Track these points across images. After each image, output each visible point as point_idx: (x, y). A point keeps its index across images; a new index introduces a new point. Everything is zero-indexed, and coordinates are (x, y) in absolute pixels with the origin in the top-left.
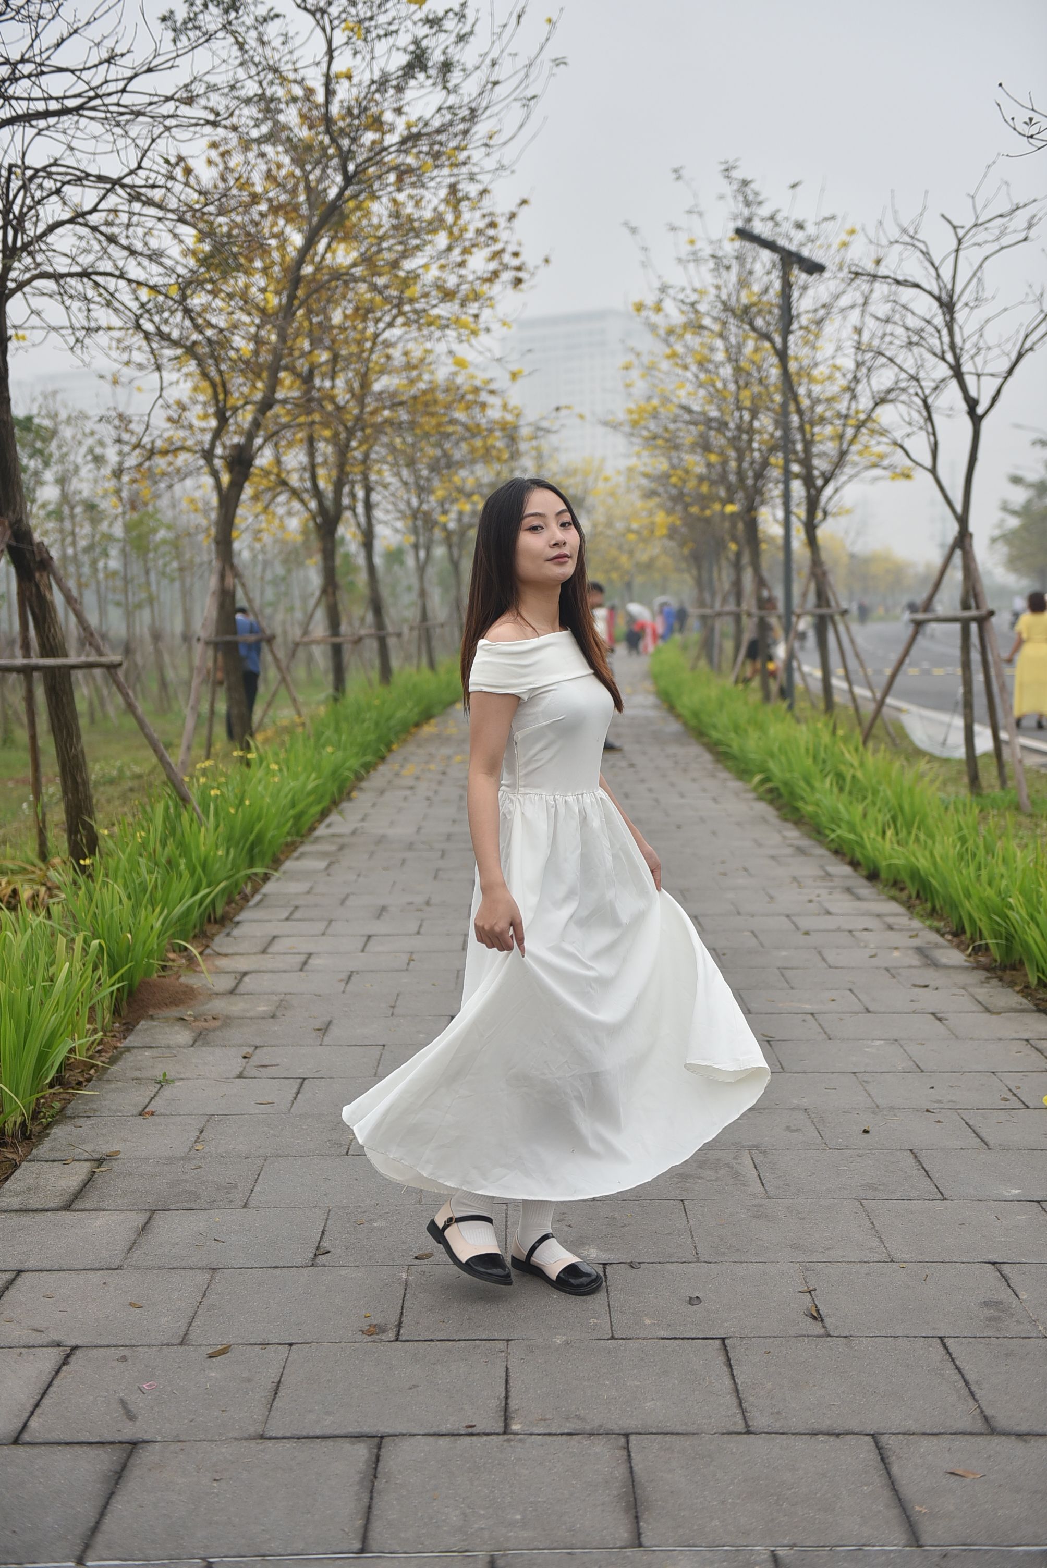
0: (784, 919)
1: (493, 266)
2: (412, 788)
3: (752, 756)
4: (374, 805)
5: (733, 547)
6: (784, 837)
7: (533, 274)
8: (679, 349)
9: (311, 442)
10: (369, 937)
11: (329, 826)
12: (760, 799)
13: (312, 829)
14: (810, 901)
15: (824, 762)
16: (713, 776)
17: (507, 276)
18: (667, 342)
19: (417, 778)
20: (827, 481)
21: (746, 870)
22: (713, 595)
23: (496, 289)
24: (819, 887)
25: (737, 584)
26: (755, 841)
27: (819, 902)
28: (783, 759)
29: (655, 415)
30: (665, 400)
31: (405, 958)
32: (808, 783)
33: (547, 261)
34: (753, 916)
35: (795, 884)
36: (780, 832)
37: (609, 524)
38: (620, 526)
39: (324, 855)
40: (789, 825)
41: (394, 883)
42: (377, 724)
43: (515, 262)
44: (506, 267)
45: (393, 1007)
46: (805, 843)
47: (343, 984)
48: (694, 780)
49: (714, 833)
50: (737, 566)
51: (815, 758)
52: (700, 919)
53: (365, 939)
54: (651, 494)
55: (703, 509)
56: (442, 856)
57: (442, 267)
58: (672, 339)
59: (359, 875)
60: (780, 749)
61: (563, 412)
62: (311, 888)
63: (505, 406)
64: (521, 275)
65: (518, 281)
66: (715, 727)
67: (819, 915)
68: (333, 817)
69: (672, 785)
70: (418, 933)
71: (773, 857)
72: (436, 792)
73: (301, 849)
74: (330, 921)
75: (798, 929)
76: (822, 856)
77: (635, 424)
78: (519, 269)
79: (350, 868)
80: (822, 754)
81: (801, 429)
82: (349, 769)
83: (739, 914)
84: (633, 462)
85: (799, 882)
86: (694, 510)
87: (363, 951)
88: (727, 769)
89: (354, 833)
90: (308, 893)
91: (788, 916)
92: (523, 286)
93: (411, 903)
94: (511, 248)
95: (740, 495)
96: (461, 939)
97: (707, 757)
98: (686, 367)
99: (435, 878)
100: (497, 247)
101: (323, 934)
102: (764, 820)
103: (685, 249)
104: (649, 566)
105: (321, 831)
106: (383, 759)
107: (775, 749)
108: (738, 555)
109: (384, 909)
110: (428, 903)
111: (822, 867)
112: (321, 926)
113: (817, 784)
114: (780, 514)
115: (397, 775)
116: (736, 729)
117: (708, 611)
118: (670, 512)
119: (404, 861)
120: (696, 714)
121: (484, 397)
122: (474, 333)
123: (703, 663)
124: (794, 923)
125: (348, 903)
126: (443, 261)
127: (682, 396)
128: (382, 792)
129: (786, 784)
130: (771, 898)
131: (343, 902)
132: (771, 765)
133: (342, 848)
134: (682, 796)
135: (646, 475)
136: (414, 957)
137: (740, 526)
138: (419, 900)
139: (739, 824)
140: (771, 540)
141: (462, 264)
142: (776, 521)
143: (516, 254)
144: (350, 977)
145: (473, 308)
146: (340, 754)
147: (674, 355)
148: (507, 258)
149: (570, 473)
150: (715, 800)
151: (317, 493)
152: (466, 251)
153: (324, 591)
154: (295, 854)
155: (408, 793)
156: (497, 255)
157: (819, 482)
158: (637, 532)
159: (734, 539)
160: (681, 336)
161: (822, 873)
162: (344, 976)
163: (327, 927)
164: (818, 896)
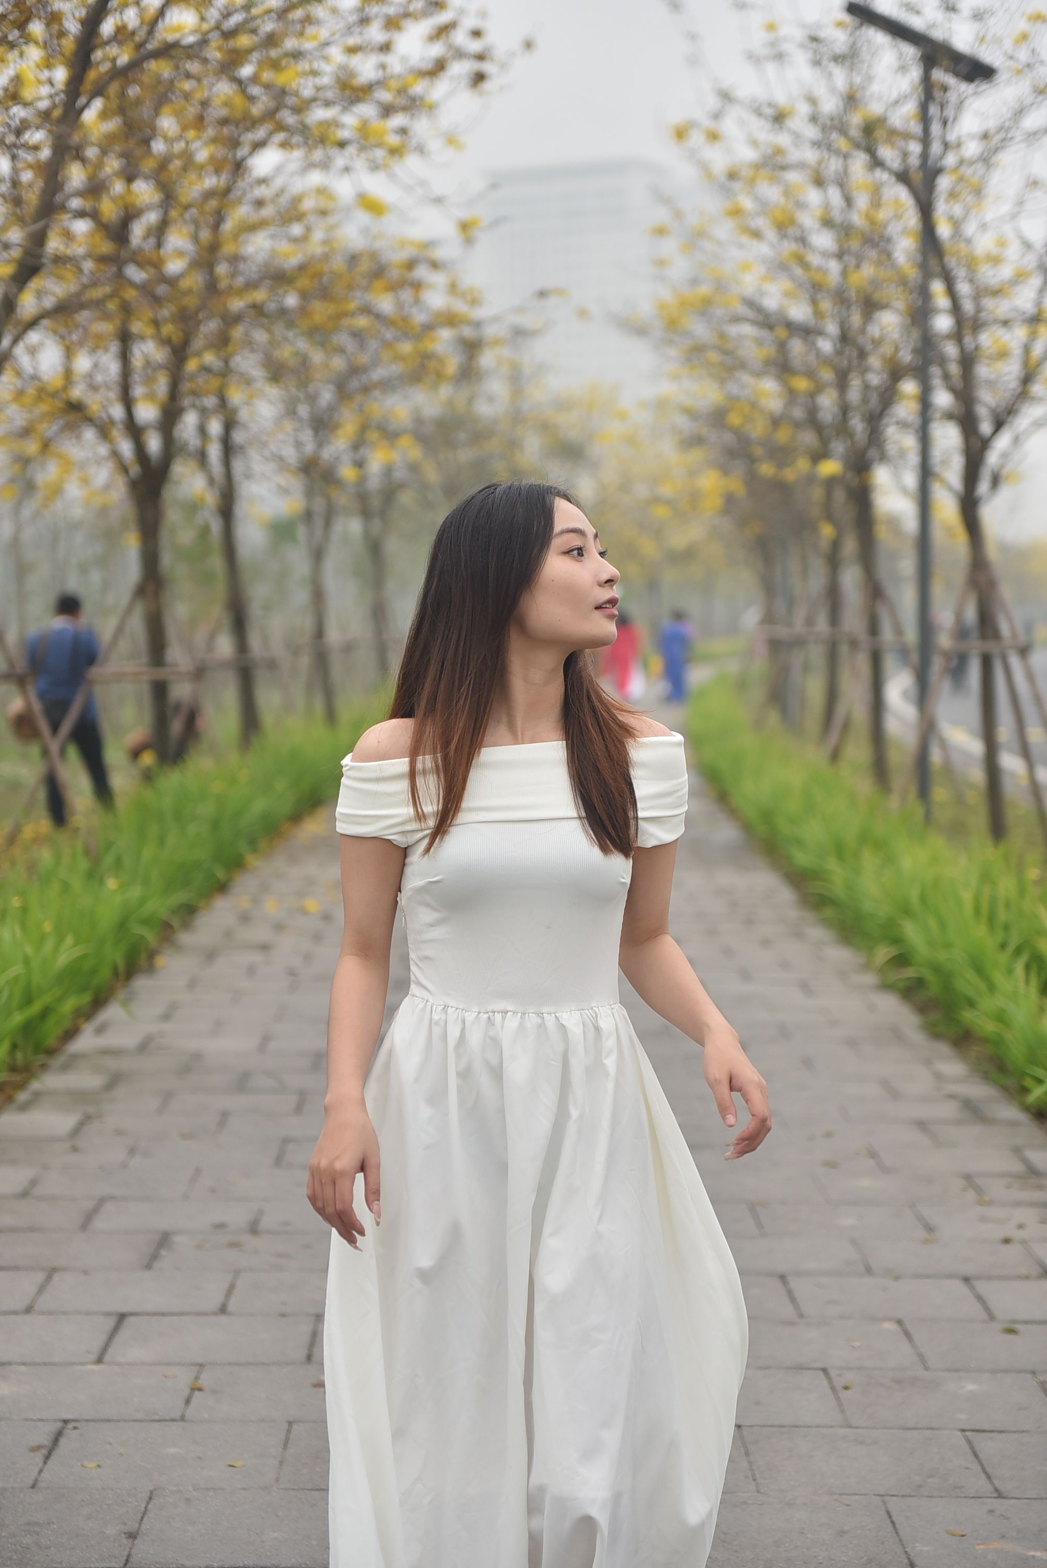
0: (958, 1286)
1: (437, 50)
2: (265, 948)
3: (867, 906)
4: (192, 985)
5: (827, 531)
6: (939, 1076)
7: (503, 66)
8: (747, 203)
9: (125, 339)
10: (122, 1317)
11: (100, 1031)
12: (885, 987)
13: (70, 1034)
14: (1007, 1241)
15: (1007, 928)
16: (798, 935)
17: (460, 69)
18: (726, 191)
19: (279, 927)
20: (999, 425)
21: (873, 1155)
22: (791, 603)
23: (439, 90)
24: (1018, 1204)
25: (833, 593)
26: (885, 1083)
27: (1023, 1242)
28: (933, 923)
29: (704, 307)
30: (720, 286)
31: (184, 1378)
32: (979, 969)
33: (528, 45)
34: (897, 1278)
35: (971, 1195)
36: (928, 1062)
37: (625, 486)
38: (641, 491)
39: (79, 1097)
40: (944, 1048)
41: (198, 1171)
42: (216, 824)
43: (475, 46)
44: (460, 54)
45: (132, 1536)
46: (979, 1091)
47: (39, 1457)
48: (766, 943)
49: (807, 1063)
50: (834, 561)
51: (991, 920)
52: (794, 1283)
53: (111, 1322)
54: (693, 441)
55: (781, 466)
56: (299, 1109)
57: (352, 50)
58: (737, 186)
59: (132, 1151)
60: (923, 899)
61: (552, 301)
62: (34, 1182)
63: (453, 288)
64: (487, 67)
65: (479, 78)
66: (799, 842)
67: (1027, 1278)
68: (113, 1012)
69: (728, 952)
70: (223, 1310)
71: (922, 1125)
72: (308, 958)
73: (35, 1085)
74: (52, 1272)
75: (992, 1317)
76: (1013, 1124)
77: (672, 326)
78: (480, 57)
79: (119, 1132)
80: (1002, 915)
81: (957, 335)
82: (146, 922)
83: (869, 1271)
84: (667, 388)
85: (979, 1191)
86: (766, 469)
87: (99, 1361)
88: (826, 923)
89: (144, 1047)
90: (24, 1194)
91: (967, 1280)
92: (487, 86)
93: (220, 1226)
94: (469, 23)
95: (839, 447)
96: (305, 1328)
97: (786, 895)
98: (756, 234)
99: (279, 1161)
100: (444, 18)
101: (29, 1310)
102: (897, 1035)
103: (758, 40)
104: (688, 555)
105: (86, 1041)
106: (222, 888)
107: (914, 894)
108: (836, 545)
109: (164, 1240)
110: (254, 1229)
111: (1017, 1151)
112: (28, 1284)
113: (999, 978)
114: (911, 479)
115: (245, 918)
116: (839, 850)
117: (782, 632)
118: (725, 471)
119: (225, 1116)
120: (767, 816)
121: (422, 272)
122: (396, 152)
123: (773, 718)
124: (980, 1298)
125: (99, 1223)
126: (352, 41)
127: (749, 283)
128: (211, 955)
129: (937, 969)
130: (930, 1229)
131: (85, 1224)
132: (911, 931)
133: (114, 1081)
134: (746, 975)
135: (690, 413)
136: (205, 1380)
137: (840, 495)
138: (237, 1216)
139: (852, 1043)
140: (894, 522)
141: (386, 48)
142: (904, 490)
143: (477, 34)
144: (57, 1437)
145: (397, 120)
146: (136, 892)
147: (736, 212)
148: (460, 37)
149: (564, 405)
150: (805, 987)
151: (134, 431)
152: (392, 24)
153: (141, 591)
154: (22, 1097)
155: (256, 958)
156: (444, 31)
157: (986, 428)
158: (668, 502)
159: (830, 517)
160: (752, 182)
161: (1018, 1167)
162: (42, 1436)
163: (41, 1289)
164: (1021, 1227)
